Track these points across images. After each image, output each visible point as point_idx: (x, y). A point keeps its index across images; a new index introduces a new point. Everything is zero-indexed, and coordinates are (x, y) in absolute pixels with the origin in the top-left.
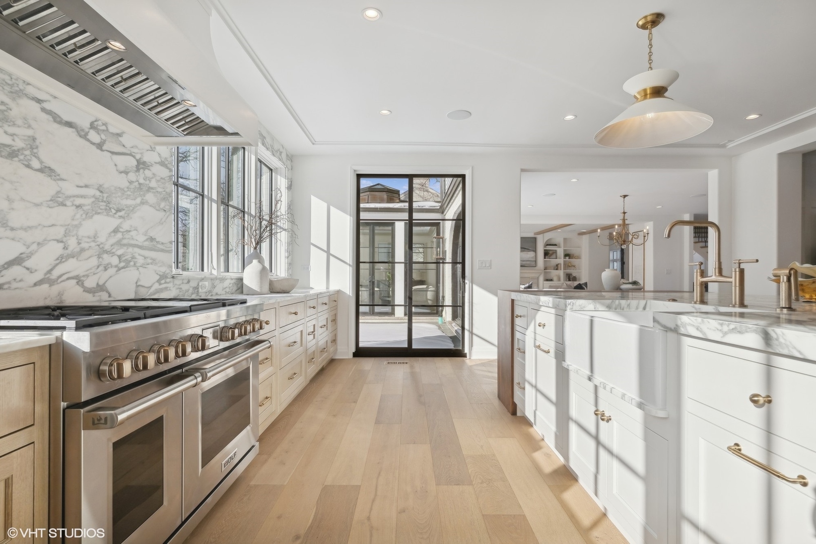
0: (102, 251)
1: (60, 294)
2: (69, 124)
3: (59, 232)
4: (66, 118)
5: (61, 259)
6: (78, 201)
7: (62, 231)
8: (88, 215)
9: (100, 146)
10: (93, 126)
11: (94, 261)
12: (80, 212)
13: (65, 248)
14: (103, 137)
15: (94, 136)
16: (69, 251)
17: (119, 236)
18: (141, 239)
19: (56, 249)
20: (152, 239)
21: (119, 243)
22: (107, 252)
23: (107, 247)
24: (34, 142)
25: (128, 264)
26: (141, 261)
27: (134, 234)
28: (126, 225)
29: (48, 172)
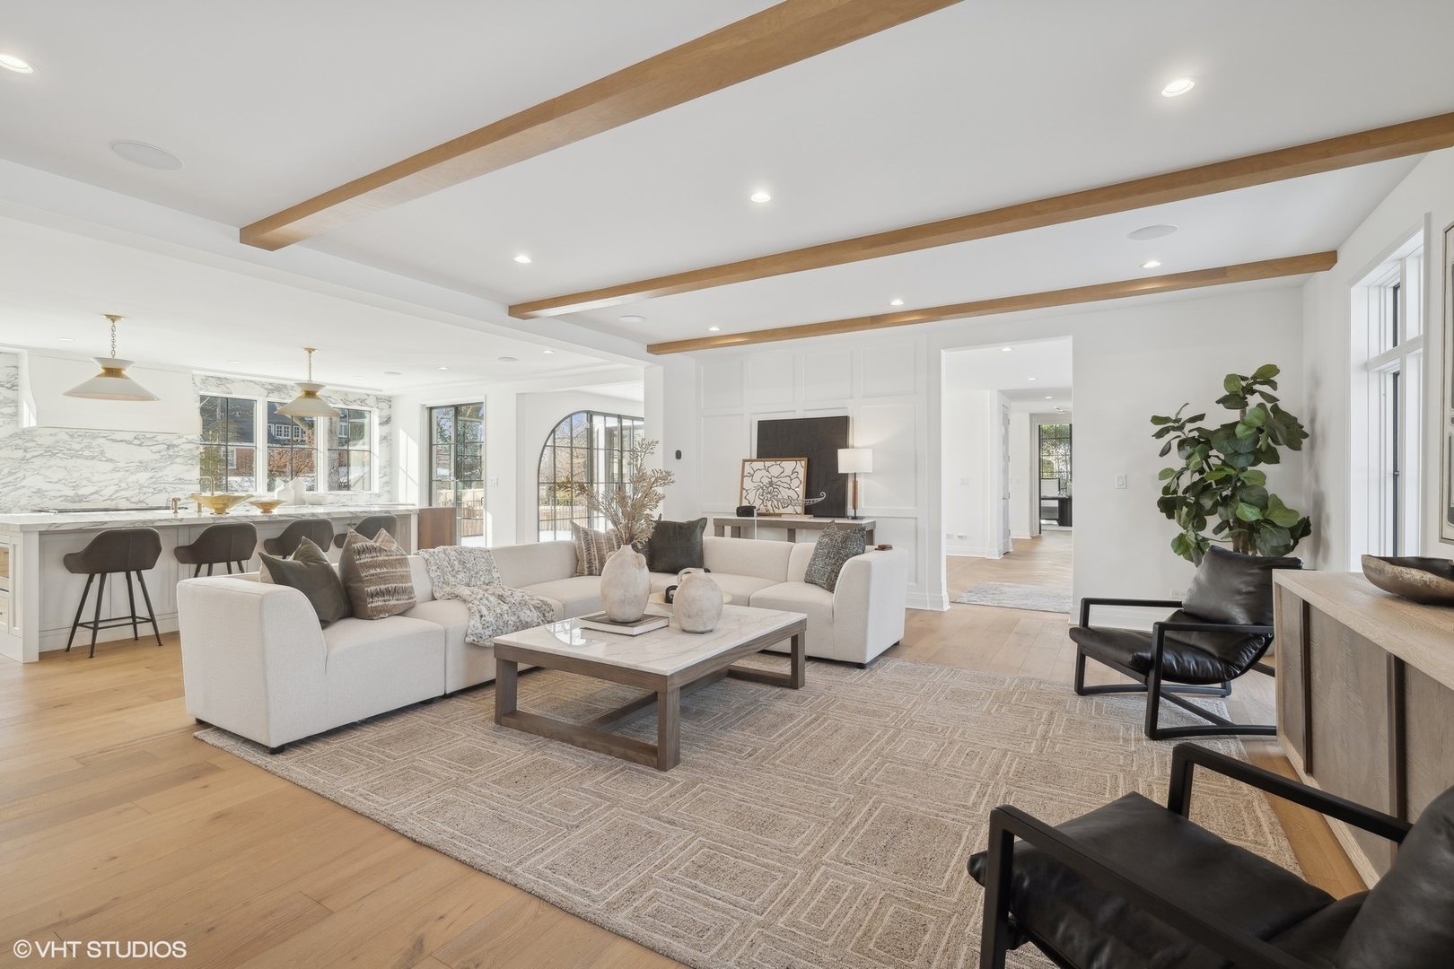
0: (141, 487)
2: (122, 441)
3: (117, 482)
5: (117, 491)
9: (140, 445)
10: (135, 438)
11: (137, 491)
13: (120, 487)
15: (136, 442)
16: (122, 489)
18: (171, 480)
19: (113, 489)
20: (180, 479)
22: (146, 487)
23: (146, 485)
24: (102, 452)
25: (160, 491)
26: (171, 489)
27: (165, 478)
28: (160, 474)
29: (111, 460)
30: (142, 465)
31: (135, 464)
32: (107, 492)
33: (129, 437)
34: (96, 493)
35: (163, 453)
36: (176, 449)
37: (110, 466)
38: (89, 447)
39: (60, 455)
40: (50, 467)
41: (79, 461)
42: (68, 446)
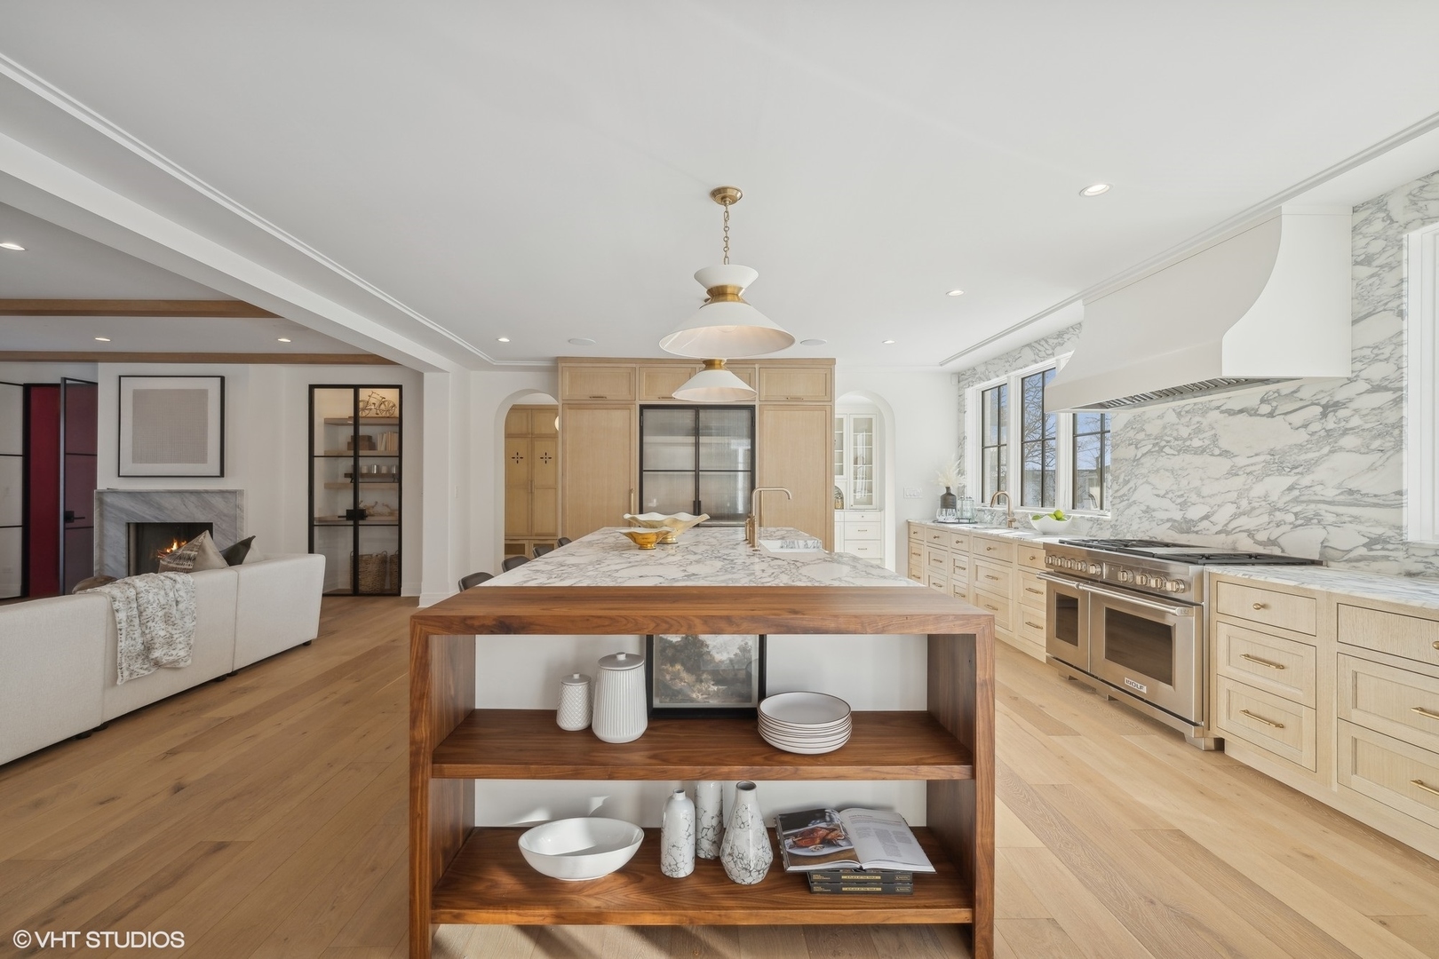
0: (1274, 509)
1: (1234, 542)
2: (1241, 411)
4: (1237, 408)
5: (1235, 517)
6: (1249, 469)
7: (1235, 494)
8: (1259, 479)
9: (1271, 415)
10: (1263, 401)
11: (1265, 518)
12: (1251, 477)
13: (1238, 508)
14: (1274, 404)
15: (1266, 409)
16: (1241, 510)
17: (1296, 493)
18: (1330, 493)
19: (1231, 509)
20: (1351, 492)
21: (1296, 500)
22: (1279, 510)
23: (1280, 505)
24: (1215, 438)
25: (1308, 521)
26: (1330, 518)
27: (1318, 489)
28: (1306, 481)
29: (1225, 453)
30: (1278, 462)
31: (1259, 458)
32: (1222, 517)
34: (1206, 517)
35: (1315, 427)
36: (1342, 413)
37: (1225, 464)
38: (1198, 431)
39: (1167, 450)
40: (1158, 471)
41: (1188, 457)
42: (1175, 434)
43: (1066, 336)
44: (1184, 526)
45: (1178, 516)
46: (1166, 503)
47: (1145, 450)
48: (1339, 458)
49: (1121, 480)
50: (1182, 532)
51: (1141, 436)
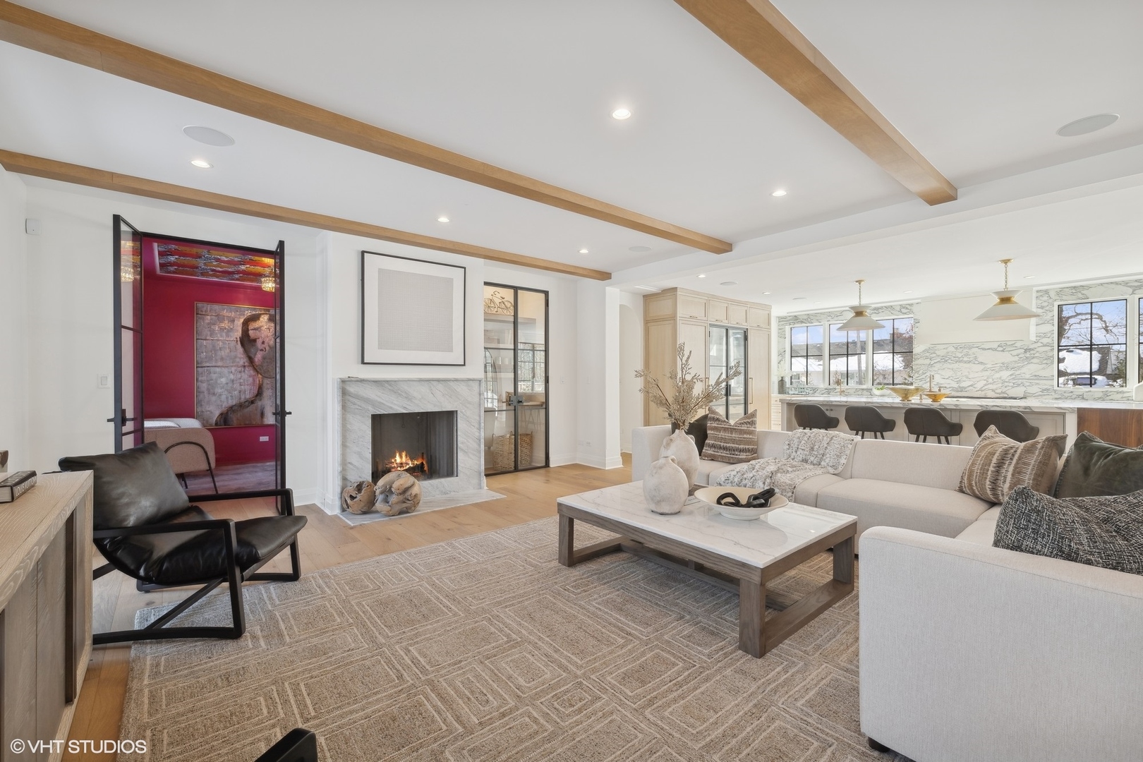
0: (1004, 382)
2: (989, 349)
3: (985, 378)
5: (986, 385)
6: (992, 369)
8: (997, 372)
9: (1003, 351)
10: (999, 346)
11: (1000, 385)
12: (993, 371)
13: (987, 382)
14: (1004, 348)
15: (1000, 349)
16: (989, 383)
17: (1014, 376)
18: (1027, 376)
19: (983, 383)
20: (1036, 376)
21: (1014, 379)
23: (1007, 380)
24: (976, 358)
25: (1019, 385)
26: (1028, 384)
27: (1023, 375)
28: (1018, 373)
29: (982, 363)
30: (1006, 367)
31: (999, 365)
32: (979, 385)
33: (995, 346)
34: (971, 386)
35: (1021, 356)
36: (1032, 352)
37: (982, 367)
38: (967, 355)
39: (949, 361)
40: (944, 369)
41: (961, 364)
42: (954, 355)
43: (880, 311)
44: (959, 389)
45: (956, 385)
46: (948, 381)
47: (936, 361)
48: (1031, 366)
49: (921, 372)
50: (958, 391)
51: (934, 355)
